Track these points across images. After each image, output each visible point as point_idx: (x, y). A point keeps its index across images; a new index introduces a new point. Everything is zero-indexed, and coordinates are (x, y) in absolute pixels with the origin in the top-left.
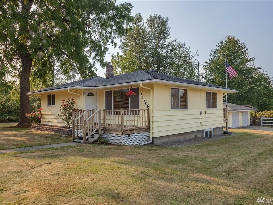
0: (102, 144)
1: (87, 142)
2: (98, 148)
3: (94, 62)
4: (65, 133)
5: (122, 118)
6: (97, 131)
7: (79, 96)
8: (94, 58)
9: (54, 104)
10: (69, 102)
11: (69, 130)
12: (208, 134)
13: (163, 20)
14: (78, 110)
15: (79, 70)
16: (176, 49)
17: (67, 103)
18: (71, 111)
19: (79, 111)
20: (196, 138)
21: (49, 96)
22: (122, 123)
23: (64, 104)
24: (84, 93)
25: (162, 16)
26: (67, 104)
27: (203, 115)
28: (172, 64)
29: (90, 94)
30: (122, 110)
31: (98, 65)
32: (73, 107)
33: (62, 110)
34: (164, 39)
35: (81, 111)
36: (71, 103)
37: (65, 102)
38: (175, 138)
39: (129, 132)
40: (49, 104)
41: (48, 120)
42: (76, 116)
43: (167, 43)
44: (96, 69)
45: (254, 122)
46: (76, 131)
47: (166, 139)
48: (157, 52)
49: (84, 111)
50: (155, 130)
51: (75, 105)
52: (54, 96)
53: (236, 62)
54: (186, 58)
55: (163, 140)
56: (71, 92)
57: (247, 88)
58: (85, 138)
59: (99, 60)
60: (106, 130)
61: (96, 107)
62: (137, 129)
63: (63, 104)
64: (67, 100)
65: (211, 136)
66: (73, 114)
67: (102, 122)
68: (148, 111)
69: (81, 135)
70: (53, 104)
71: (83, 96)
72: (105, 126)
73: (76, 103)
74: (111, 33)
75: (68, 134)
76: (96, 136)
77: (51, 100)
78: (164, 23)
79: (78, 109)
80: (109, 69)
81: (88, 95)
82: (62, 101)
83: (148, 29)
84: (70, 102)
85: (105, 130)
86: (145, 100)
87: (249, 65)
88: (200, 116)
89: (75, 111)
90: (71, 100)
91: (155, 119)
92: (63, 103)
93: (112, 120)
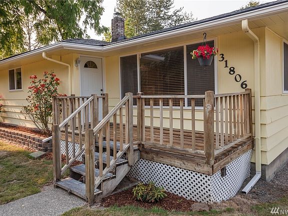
3: (86, 27)
4: (39, 146)
7: (67, 67)
8: (86, 22)
9: (19, 87)
10: (46, 81)
11: (48, 142)
14: (66, 97)
17: (42, 83)
18: (51, 100)
19: (68, 99)
21: (11, 73)
23: (36, 84)
24: (77, 62)
26: (43, 86)
29: (90, 65)
32: (55, 90)
33: (32, 98)
34: (167, 8)
36: (51, 83)
37: (37, 80)
39: (224, 161)
40: (12, 87)
42: (61, 110)
43: (170, 14)
46: (62, 145)
47: (278, 164)
49: (81, 99)
51: (58, 87)
55: (275, 166)
56: (48, 59)
58: (93, 182)
59: (92, 24)
60: (147, 153)
61: (102, 90)
63: (34, 85)
64: (41, 77)
66: (55, 106)
68: (250, 96)
71: (75, 67)
72: (144, 140)
73: (61, 82)
75: (46, 150)
76: (122, 172)
77: (16, 79)
79: (66, 95)
80: (117, 25)
81: (86, 66)
82: (31, 78)
84: (48, 82)
86: (232, 71)
89: (60, 100)
90: (51, 76)
92: (33, 82)
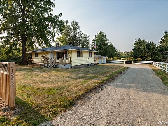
0: (56, 68)
1: (52, 67)
2: (56, 69)
4: (43, 66)
5: (62, 60)
6: (55, 64)
7: (48, 53)
11: (45, 65)
12: (89, 65)
13: (77, 23)
15: (44, 43)
16: (82, 34)
20: (85, 66)
21: (35, 53)
22: (63, 62)
25: (76, 22)
27: (88, 59)
28: (80, 40)
30: (62, 58)
31: (52, 41)
33: (42, 58)
35: (49, 58)
36: (45, 56)
37: (43, 55)
38: (79, 66)
39: (65, 64)
40: (35, 56)
41: (35, 62)
43: (78, 32)
44: (51, 43)
45: (107, 62)
47: (76, 66)
48: (75, 35)
50: (72, 64)
52: (37, 53)
53: (103, 40)
54: (86, 38)
55: (75, 67)
56: (45, 52)
57: (106, 50)
61: (53, 57)
62: (67, 63)
65: (90, 66)
67: (56, 62)
68: (70, 58)
69: (50, 66)
70: (37, 56)
73: (47, 56)
74: (57, 30)
76: (55, 66)
77: (36, 55)
78: (77, 24)
79: (47, 58)
80: (57, 44)
81: (51, 53)
82: (41, 55)
83: (71, 26)
85: (57, 64)
86: (69, 55)
87: (107, 42)
88: (87, 60)
91: (72, 60)
93: (59, 61)
